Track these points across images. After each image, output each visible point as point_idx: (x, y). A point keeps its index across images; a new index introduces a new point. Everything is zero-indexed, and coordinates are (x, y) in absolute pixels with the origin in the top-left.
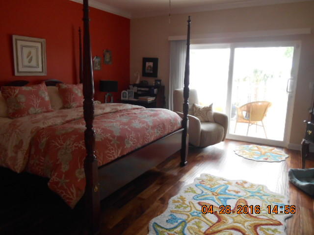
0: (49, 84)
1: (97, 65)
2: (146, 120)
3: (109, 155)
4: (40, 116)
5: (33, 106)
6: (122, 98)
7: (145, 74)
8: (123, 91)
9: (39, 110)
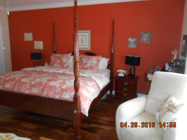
3: (50, 94)
5: (56, 63)
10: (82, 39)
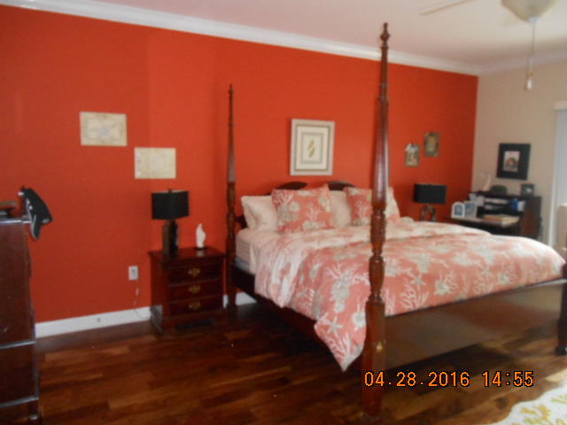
0: (336, 186)
1: (412, 158)
2: (481, 254)
3: (405, 300)
4: (315, 234)
5: (309, 219)
6: (453, 216)
7: (501, 173)
8: (457, 204)
9: (316, 225)
10: (312, 143)
